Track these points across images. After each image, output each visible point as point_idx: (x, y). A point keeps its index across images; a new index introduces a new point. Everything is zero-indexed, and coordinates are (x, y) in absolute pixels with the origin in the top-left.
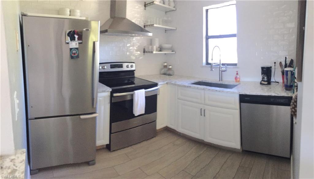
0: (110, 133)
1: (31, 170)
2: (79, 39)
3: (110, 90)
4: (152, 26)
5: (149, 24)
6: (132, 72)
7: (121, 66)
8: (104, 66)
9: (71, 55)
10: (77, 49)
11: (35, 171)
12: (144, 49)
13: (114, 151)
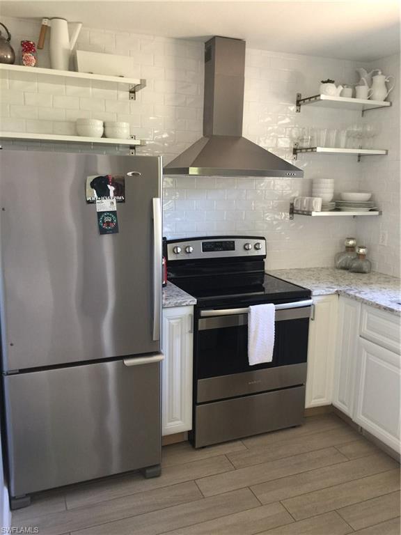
0: (195, 403)
1: (11, 499)
2: (117, 193)
3: (193, 301)
4: (312, 151)
5: (305, 145)
6: (260, 260)
7: (231, 246)
8: (189, 247)
9: (100, 227)
10: (114, 213)
11: (21, 501)
12: (292, 204)
13: (203, 447)
